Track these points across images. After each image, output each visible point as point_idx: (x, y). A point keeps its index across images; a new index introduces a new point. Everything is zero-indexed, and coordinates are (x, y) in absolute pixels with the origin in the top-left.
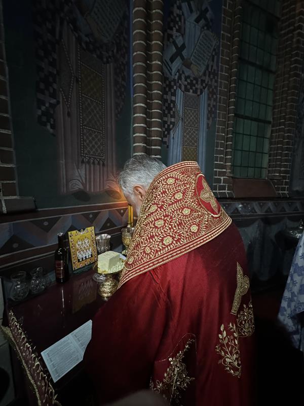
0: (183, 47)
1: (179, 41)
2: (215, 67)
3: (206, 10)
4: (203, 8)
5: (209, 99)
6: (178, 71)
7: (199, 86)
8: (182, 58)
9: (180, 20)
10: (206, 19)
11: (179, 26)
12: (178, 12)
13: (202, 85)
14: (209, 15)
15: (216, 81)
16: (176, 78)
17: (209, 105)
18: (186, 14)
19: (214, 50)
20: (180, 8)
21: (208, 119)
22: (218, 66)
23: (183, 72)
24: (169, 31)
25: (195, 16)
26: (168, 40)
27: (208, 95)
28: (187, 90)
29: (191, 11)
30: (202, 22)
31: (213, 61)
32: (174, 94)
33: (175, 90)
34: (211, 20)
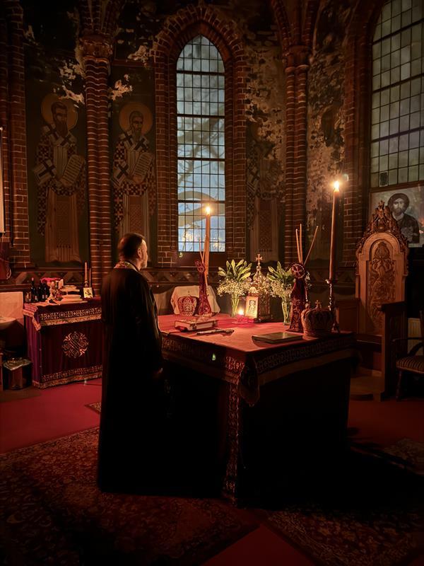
0: (127, 167)
1: (124, 165)
2: (153, 174)
3: (144, 140)
4: (140, 139)
5: (150, 197)
6: (124, 183)
7: (141, 190)
8: (127, 174)
9: (123, 152)
10: (143, 146)
11: (123, 156)
12: (121, 147)
13: (143, 188)
14: (145, 143)
15: (156, 184)
16: (122, 187)
17: (150, 201)
18: (127, 148)
19: (151, 163)
20: (123, 145)
21: (150, 210)
22: (155, 172)
23: (128, 183)
24: (116, 161)
25: (134, 146)
26: (115, 166)
27: (149, 195)
28: (131, 193)
29: (131, 144)
30: (141, 148)
31: (151, 171)
32: (121, 198)
33: (122, 196)
34: (147, 145)
